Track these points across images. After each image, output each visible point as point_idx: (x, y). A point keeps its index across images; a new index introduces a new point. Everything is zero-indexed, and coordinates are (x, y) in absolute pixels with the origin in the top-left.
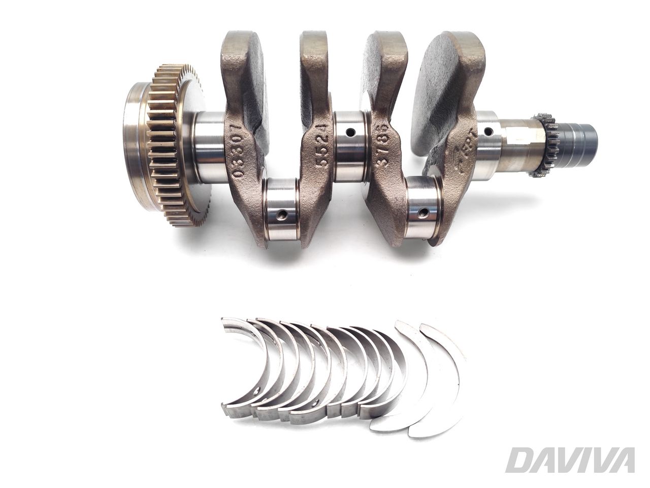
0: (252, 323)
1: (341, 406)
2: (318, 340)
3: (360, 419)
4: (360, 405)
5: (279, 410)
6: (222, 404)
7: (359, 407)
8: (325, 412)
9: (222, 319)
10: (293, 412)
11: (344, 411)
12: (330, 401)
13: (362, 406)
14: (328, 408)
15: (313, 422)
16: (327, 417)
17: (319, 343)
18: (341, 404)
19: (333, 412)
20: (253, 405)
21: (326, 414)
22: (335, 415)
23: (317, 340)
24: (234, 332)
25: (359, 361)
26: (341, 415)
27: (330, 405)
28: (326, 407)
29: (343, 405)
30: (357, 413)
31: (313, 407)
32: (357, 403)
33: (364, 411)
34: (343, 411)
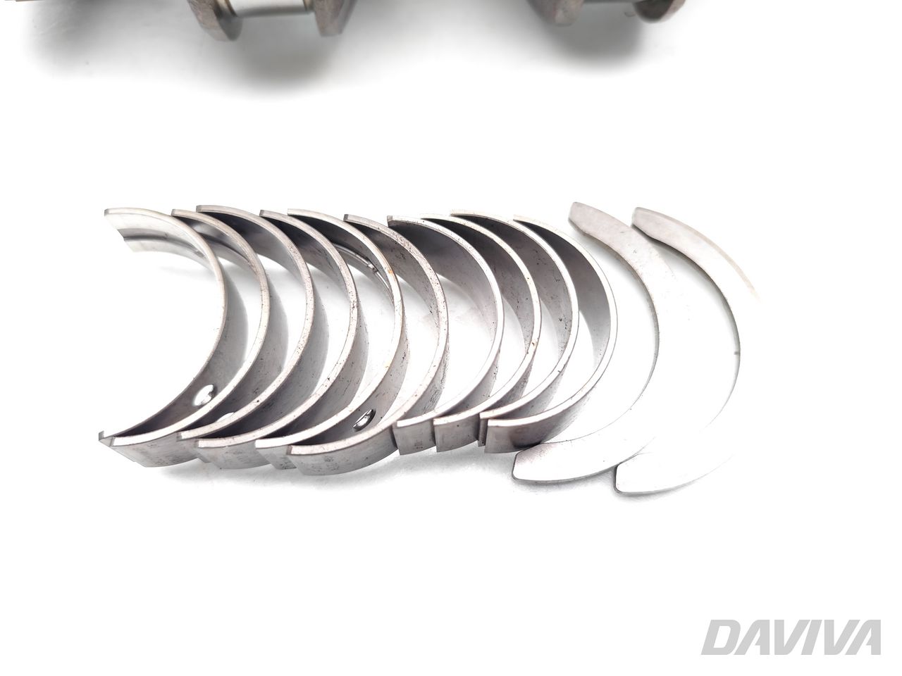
0: (188, 221)
1: (433, 427)
2: (368, 257)
3: (486, 451)
4: (486, 420)
5: (260, 444)
6: (101, 437)
7: (482, 426)
8: (391, 440)
9: (106, 212)
10: (297, 450)
11: (443, 438)
12: (401, 414)
13: (491, 423)
14: (395, 432)
15: (362, 467)
16: (397, 451)
17: (371, 266)
18: (431, 420)
19: (412, 442)
20: (185, 435)
21: (395, 446)
22: (419, 447)
23: (367, 259)
24: (154, 249)
25: (479, 307)
26: (435, 443)
27: (401, 424)
28: (391, 429)
29: (437, 422)
30: (477, 438)
31: (359, 429)
32: (478, 415)
33: (497, 436)
34: (438, 436)
